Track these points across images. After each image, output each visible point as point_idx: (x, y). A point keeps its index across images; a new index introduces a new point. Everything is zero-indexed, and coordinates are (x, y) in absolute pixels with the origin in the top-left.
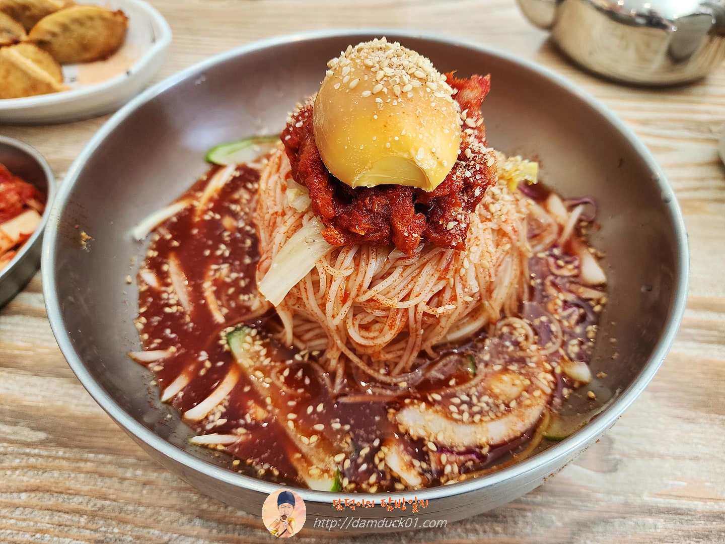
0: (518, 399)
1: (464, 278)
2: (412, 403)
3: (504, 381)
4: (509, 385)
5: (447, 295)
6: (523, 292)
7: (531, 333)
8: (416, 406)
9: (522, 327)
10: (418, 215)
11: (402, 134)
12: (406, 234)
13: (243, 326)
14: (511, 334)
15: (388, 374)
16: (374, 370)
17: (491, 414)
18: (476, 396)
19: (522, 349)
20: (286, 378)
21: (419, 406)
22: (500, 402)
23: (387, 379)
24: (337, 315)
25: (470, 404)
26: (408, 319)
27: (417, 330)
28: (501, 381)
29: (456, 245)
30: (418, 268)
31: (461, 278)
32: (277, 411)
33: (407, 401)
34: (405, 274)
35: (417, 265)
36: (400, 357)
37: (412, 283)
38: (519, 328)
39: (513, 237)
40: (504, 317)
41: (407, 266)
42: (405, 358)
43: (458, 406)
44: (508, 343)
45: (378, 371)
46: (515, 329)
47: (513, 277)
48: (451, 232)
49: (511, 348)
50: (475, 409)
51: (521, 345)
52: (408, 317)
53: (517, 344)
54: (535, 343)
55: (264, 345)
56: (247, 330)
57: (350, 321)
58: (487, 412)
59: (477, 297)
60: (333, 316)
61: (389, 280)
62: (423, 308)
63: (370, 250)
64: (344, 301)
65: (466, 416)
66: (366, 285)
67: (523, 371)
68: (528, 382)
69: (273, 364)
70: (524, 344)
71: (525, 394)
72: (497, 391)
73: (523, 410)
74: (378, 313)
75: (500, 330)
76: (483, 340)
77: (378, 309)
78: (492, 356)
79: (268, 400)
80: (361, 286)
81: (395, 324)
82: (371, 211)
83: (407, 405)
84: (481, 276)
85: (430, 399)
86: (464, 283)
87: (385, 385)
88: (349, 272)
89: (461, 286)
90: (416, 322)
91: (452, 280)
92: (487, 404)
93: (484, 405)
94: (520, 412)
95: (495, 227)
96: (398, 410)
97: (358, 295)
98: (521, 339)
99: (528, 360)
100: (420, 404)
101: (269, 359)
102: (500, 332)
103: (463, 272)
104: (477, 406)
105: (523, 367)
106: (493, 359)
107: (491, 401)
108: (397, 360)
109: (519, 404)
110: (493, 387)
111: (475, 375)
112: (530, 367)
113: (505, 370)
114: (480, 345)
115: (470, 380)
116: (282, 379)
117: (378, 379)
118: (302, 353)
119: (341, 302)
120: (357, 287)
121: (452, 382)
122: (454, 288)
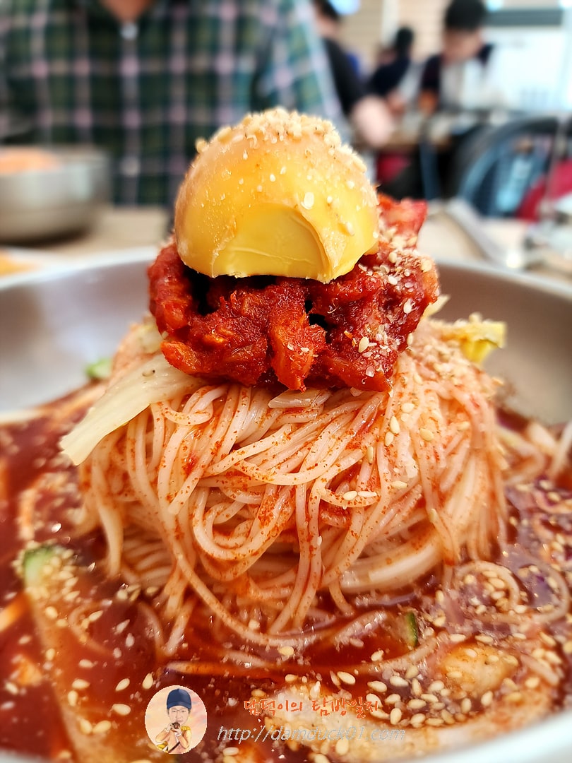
0: (496, 689)
1: (392, 450)
2: (298, 683)
3: (471, 658)
4: (480, 663)
5: (364, 476)
6: (498, 529)
7: (514, 586)
8: (303, 688)
9: (499, 577)
10: (314, 326)
11: (281, 173)
12: (291, 347)
13: (54, 545)
14: (482, 588)
15: (264, 628)
16: (240, 621)
17: (444, 714)
18: (419, 681)
19: (499, 610)
20: (91, 625)
21: (309, 689)
22: (463, 694)
23: (260, 639)
24: (176, 494)
25: (406, 694)
26: (294, 512)
27: (310, 538)
28: (464, 658)
29: (373, 376)
30: (317, 430)
31: (387, 449)
32: (59, 672)
33: (290, 678)
34: (295, 437)
35: (316, 424)
36: (285, 600)
37: (305, 451)
38: (494, 578)
39: (474, 412)
40: (468, 560)
41: (299, 425)
42: (293, 602)
43: (383, 696)
44: (475, 601)
45: (247, 624)
46: (487, 579)
47: (478, 487)
48: (366, 355)
49: (482, 609)
50: (415, 704)
51: (498, 604)
52: (295, 507)
53: (491, 603)
54: (523, 603)
55: (75, 574)
56: (58, 550)
57: (198, 513)
58: (439, 711)
59: (418, 494)
60: (169, 498)
61: (267, 442)
62: (320, 491)
63: (241, 393)
64: (189, 469)
65: (396, 715)
66: (228, 444)
67: (504, 645)
68: (513, 660)
69: (79, 600)
70: (503, 603)
71: (509, 682)
72: (455, 674)
73: (507, 710)
74: (243, 498)
75: (463, 579)
76: (432, 592)
77: (245, 489)
78: (448, 621)
79: (50, 654)
80: (219, 445)
81: (271, 515)
82: (239, 313)
83: (288, 685)
84: (422, 454)
85: (335, 680)
86: (393, 459)
87: (256, 651)
88: (202, 419)
89: (387, 462)
90: (308, 518)
91: (372, 450)
92: (438, 694)
93: (433, 698)
94: (502, 714)
95: (444, 392)
96: (269, 692)
97: (212, 462)
98: (498, 596)
99: (513, 629)
100: (310, 685)
101: (76, 594)
102: (461, 584)
103: (390, 438)
104: (419, 698)
105: (504, 639)
106: (451, 624)
107: (445, 693)
108: (279, 605)
109: (499, 698)
110: (448, 668)
111: (417, 645)
112: (516, 640)
113: (471, 641)
114: (427, 601)
115: (409, 652)
116: (85, 624)
117: (243, 637)
118: (130, 589)
119: (183, 472)
120: (213, 446)
121: (377, 656)
122: (375, 465)
